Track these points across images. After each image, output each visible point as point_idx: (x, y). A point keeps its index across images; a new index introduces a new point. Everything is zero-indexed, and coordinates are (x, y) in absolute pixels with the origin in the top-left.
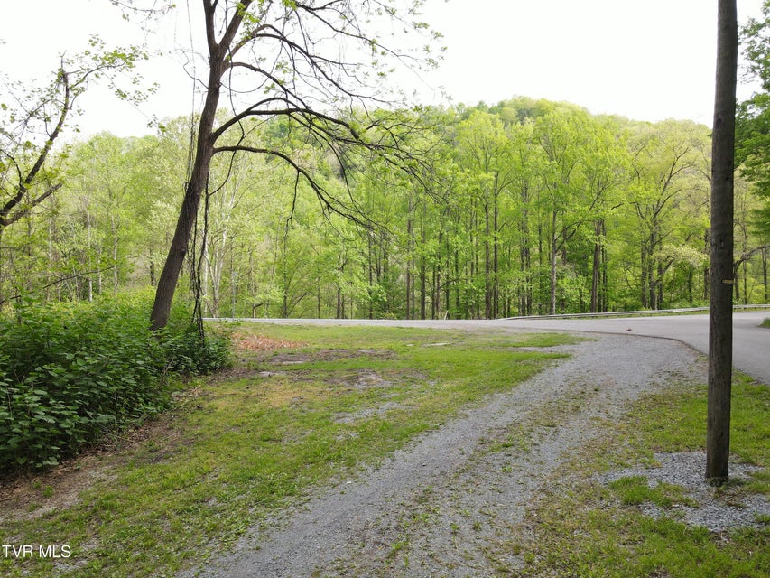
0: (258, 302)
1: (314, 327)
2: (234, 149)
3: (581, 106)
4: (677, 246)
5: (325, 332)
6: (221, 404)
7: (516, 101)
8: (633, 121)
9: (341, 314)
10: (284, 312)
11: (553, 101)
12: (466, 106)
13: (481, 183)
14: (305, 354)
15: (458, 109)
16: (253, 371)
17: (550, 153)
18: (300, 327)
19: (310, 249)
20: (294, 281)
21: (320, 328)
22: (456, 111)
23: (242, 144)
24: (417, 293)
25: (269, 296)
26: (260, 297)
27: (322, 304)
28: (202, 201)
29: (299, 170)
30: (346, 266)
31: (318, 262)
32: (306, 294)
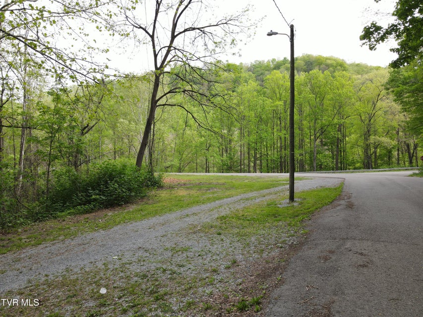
0: (168, 166)
1: (195, 175)
2: (164, 105)
3: (341, 59)
4: (379, 137)
5: (199, 177)
6: (163, 195)
7: (304, 57)
8: (371, 66)
9: (207, 171)
10: (180, 170)
11: (325, 56)
12: (277, 60)
13: (277, 106)
14: (190, 184)
15: (272, 62)
16: (171, 188)
17: (313, 91)
18: (188, 175)
19: (193, 140)
20: (184, 156)
21: (197, 175)
22: (271, 63)
23: (167, 103)
24: (246, 162)
25: (173, 163)
26: (168, 164)
27: (198, 167)
28: (152, 125)
29: (188, 112)
30: (210, 148)
31: (196, 146)
32: (190, 162)
